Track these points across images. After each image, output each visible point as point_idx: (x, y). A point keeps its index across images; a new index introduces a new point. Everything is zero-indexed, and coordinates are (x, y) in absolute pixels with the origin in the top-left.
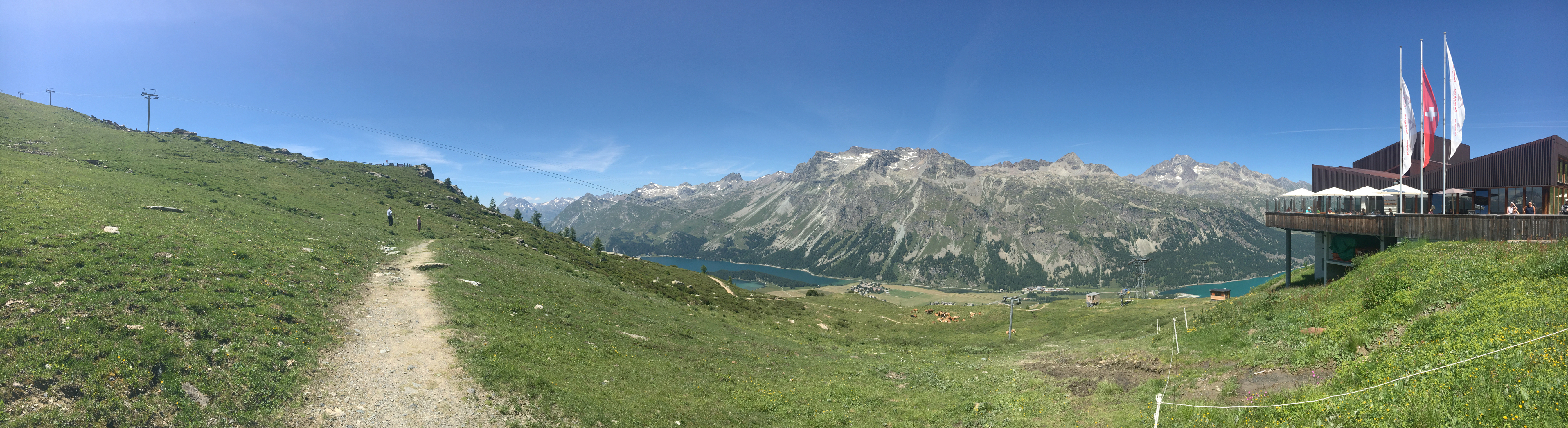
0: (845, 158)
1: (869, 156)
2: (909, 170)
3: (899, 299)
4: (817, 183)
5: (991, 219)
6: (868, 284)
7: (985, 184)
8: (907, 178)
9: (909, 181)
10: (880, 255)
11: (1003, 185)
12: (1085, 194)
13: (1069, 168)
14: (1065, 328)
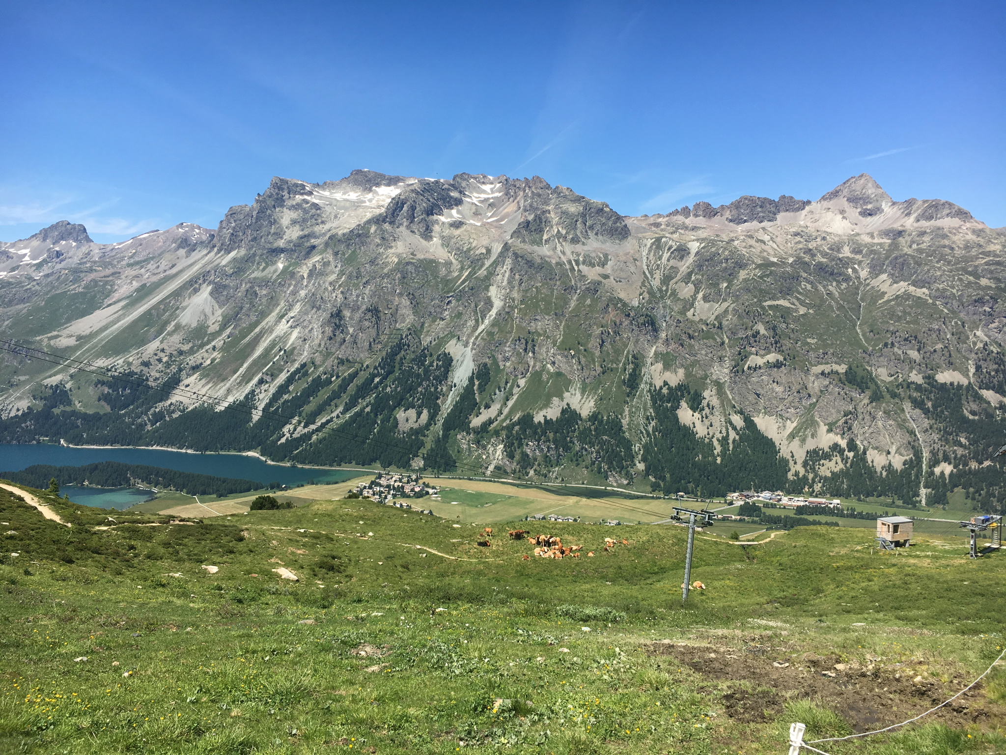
0: (339, 195)
1: (393, 191)
2: (484, 225)
3: (460, 509)
4: (276, 252)
5: (663, 335)
6: (394, 478)
7: (651, 257)
8: (479, 244)
9: (484, 251)
10: (419, 414)
11: (690, 259)
12: (891, 275)
13: (853, 212)
14: (819, 591)
